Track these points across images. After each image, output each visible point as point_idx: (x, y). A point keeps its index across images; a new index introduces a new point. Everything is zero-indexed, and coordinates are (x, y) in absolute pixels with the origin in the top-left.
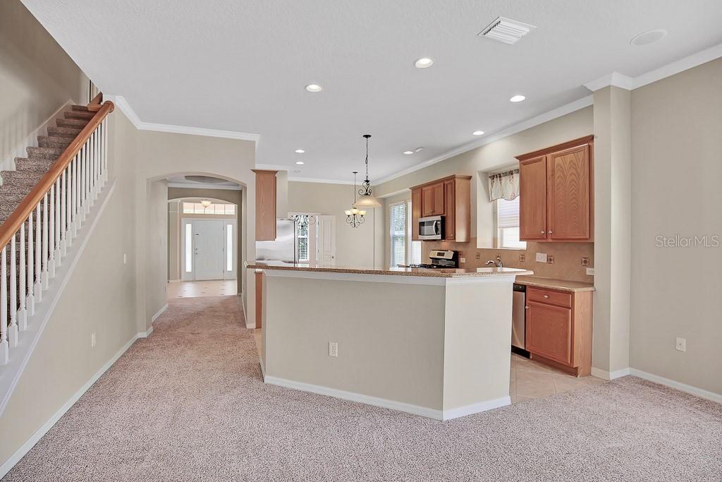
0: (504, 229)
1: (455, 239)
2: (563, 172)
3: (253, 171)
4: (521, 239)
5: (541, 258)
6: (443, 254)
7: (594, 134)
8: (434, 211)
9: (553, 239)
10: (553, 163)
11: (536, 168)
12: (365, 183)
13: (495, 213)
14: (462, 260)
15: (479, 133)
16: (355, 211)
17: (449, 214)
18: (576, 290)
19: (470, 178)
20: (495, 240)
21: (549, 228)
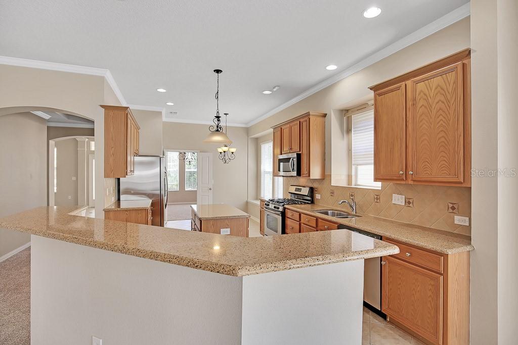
0: (359, 167)
1: (309, 176)
2: (427, 100)
3: (102, 106)
4: (376, 179)
5: (399, 200)
6: (300, 190)
7: (472, 47)
8: (291, 149)
9: (414, 181)
10: (414, 90)
11: (394, 98)
12: (216, 120)
13: (349, 150)
14: (318, 196)
15: (332, 68)
16: (225, 149)
17: (304, 152)
18: (450, 252)
19: (325, 115)
20: (349, 177)
21: (409, 168)
